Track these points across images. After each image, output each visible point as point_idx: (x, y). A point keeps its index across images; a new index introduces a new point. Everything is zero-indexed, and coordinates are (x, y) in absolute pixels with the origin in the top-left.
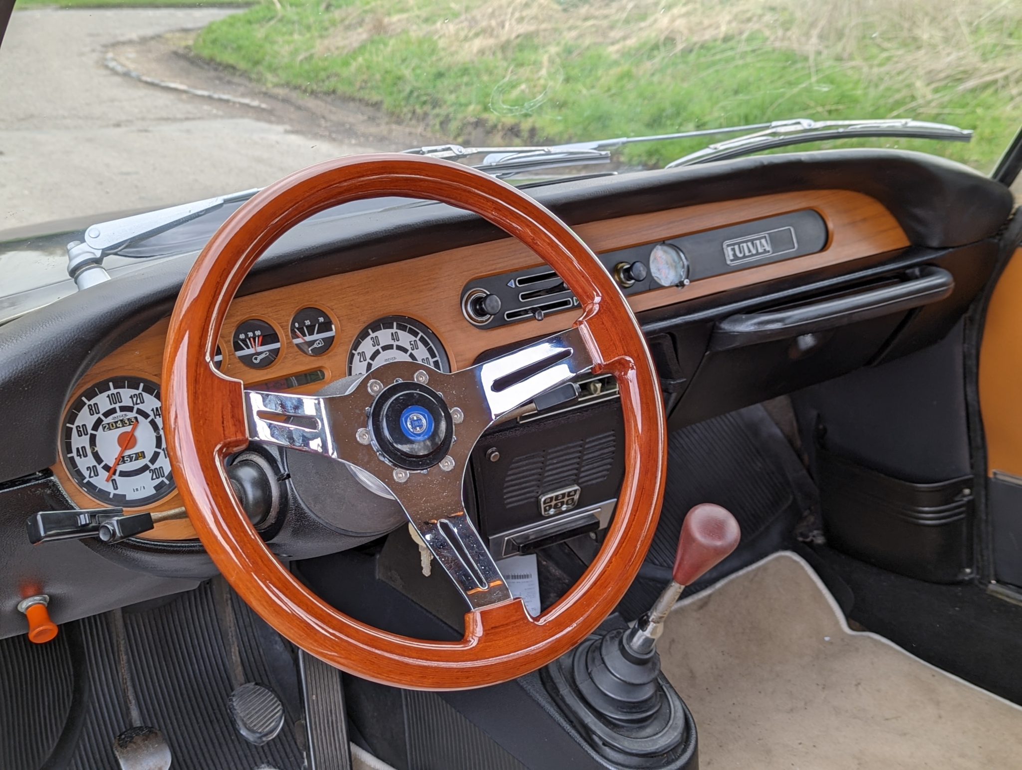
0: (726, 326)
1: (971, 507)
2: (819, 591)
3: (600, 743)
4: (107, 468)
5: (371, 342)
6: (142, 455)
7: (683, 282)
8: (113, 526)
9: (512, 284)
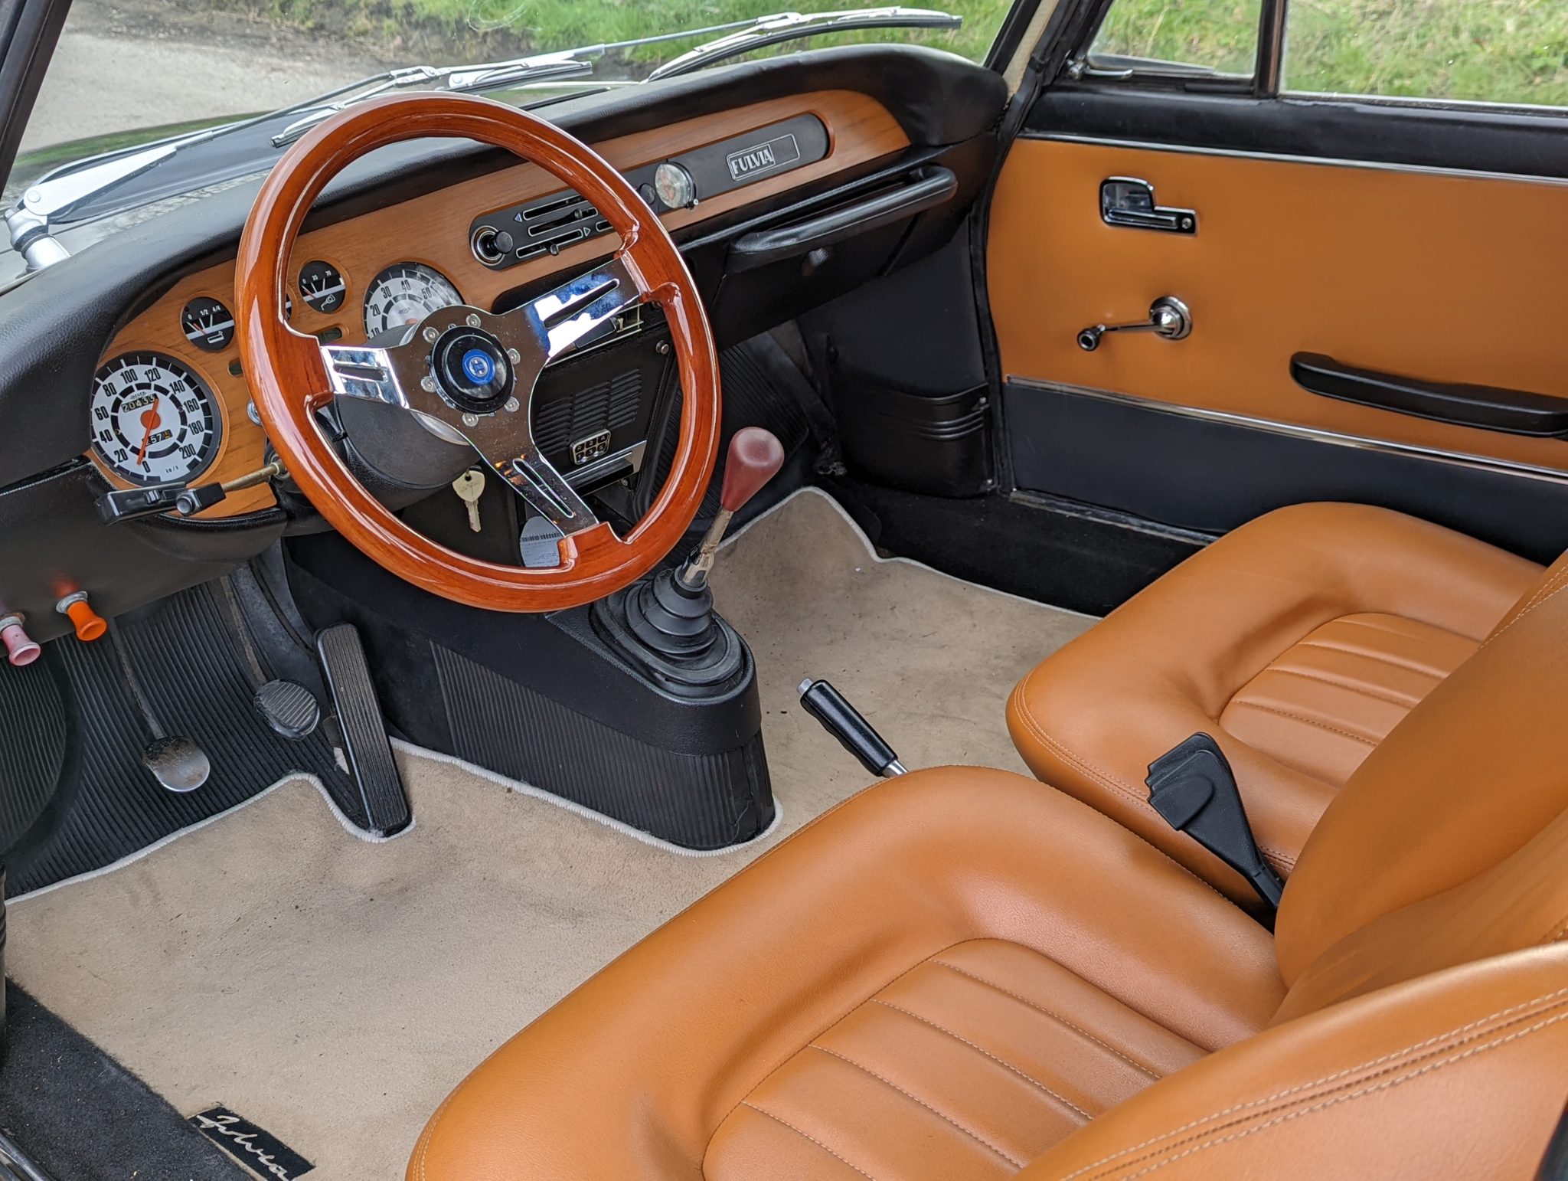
0: (741, 247)
1: (988, 414)
2: (847, 524)
3: (663, 679)
4: (135, 450)
5: (382, 294)
6: (168, 434)
7: (692, 202)
8: (190, 497)
9: (519, 218)
